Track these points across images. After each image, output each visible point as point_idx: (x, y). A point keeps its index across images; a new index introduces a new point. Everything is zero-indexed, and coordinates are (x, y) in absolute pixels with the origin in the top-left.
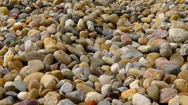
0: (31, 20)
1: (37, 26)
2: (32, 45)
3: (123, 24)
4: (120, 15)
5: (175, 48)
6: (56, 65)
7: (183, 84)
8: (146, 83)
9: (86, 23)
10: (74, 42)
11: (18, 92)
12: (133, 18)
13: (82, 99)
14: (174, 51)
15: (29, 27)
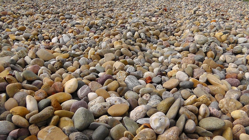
0: (104, 33)
1: (109, 36)
2: (107, 45)
3: (163, 36)
4: (161, 31)
5: (199, 47)
6: (123, 56)
7: (207, 67)
8: (183, 66)
9: (140, 34)
10: (133, 45)
11: (98, 73)
12: (169, 33)
13: (141, 77)
14: (198, 49)
15: (103, 37)
